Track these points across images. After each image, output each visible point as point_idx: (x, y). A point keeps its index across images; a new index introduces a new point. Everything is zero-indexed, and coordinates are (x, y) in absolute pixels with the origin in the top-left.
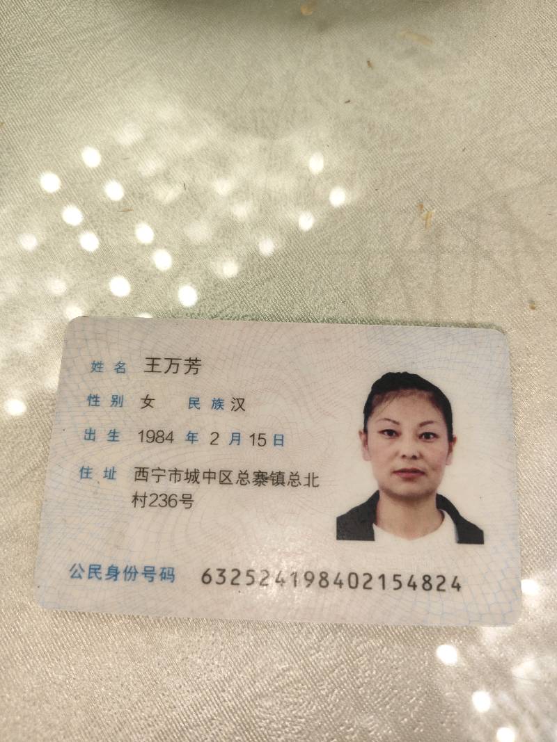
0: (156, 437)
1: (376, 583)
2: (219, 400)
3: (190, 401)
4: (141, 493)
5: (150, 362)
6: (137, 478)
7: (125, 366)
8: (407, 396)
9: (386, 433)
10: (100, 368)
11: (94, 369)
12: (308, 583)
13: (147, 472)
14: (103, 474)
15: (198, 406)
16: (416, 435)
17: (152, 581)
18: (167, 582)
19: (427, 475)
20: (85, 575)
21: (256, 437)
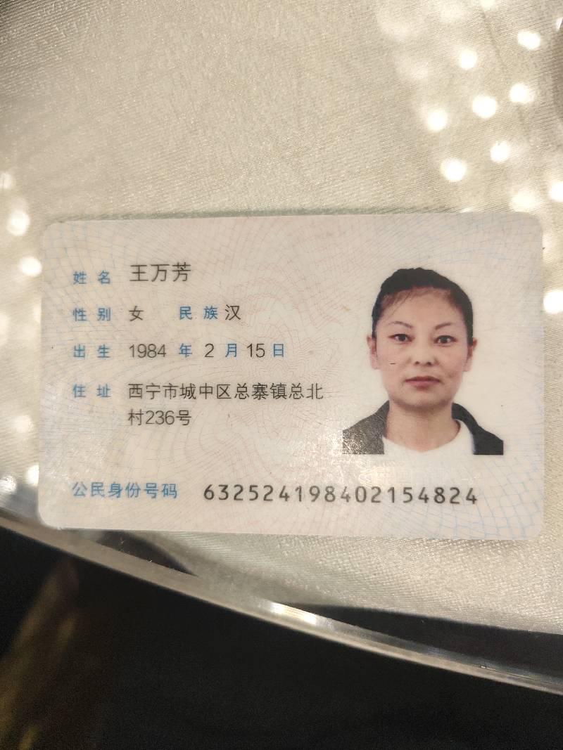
0: (148, 351)
1: (385, 497)
2: (212, 308)
3: (181, 310)
4: (136, 411)
5: (135, 269)
6: (132, 395)
7: (109, 276)
8: (420, 296)
9: (397, 338)
10: (83, 279)
11: (77, 281)
12: (313, 497)
13: (141, 389)
14: (97, 392)
15: (189, 316)
16: (431, 339)
17: (154, 497)
18: (170, 498)
19: (443, 383)
20: (88, 493)
21: (254, 348)
